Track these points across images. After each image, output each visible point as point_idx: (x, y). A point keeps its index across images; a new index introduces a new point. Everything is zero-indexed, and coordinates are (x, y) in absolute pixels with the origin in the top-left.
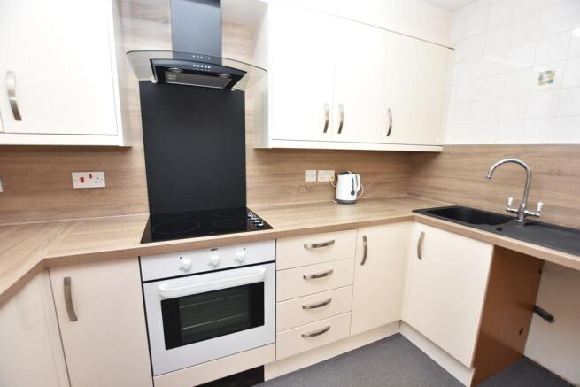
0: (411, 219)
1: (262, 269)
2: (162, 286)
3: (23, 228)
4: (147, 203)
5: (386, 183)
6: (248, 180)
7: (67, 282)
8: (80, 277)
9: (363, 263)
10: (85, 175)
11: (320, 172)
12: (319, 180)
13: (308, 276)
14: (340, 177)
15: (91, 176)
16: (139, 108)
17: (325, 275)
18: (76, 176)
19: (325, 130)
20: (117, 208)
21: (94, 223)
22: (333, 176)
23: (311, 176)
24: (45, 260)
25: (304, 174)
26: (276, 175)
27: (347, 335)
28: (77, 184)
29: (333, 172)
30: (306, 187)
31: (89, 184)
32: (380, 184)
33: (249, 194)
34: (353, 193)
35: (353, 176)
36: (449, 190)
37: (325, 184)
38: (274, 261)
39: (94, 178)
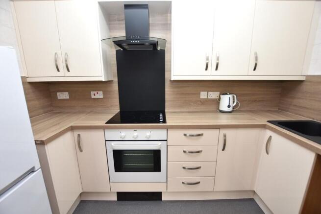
0: (264, 127)
1: (159, 143)
2: (113, 143)
3: (75, 113)
4: (119, 106)
5: (259, 101)
6: (167, 97)
7: (79, 135)
8: (84, 135)
9: (223, 150)
10: (95, 92)
11: (210, 93)
12: (209, 98)
13: (187, 151)
14: (222, 96)
15: (97, 93)
16: (116, 63)
17: (198, 152)
18: (92, 93)
19: (206, 69)
20: (108, 107)
21: (99, 113)
22: (218, 95)
23: (203, 95)
24: (71, 126)
25: (200, 94)
26: (183, 94)
27: (212, 190)
28: (93, 97)
29: (219, 93)
30: (201, 101)
31: (97, 96)
32: (255, 101)
33: (167, 104)
34: (229, 106)
35: (231, 96)
36: (307, 108)
37: (213, 100)
38: (166, 140)
39: (99, 94)
